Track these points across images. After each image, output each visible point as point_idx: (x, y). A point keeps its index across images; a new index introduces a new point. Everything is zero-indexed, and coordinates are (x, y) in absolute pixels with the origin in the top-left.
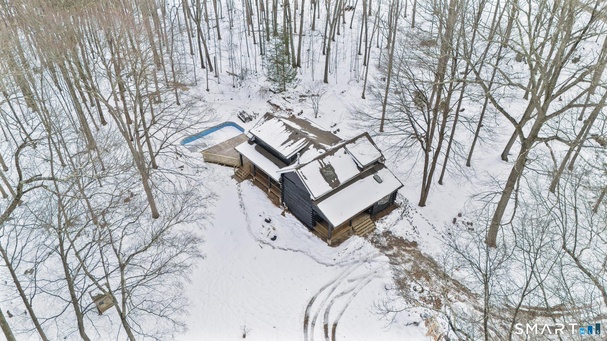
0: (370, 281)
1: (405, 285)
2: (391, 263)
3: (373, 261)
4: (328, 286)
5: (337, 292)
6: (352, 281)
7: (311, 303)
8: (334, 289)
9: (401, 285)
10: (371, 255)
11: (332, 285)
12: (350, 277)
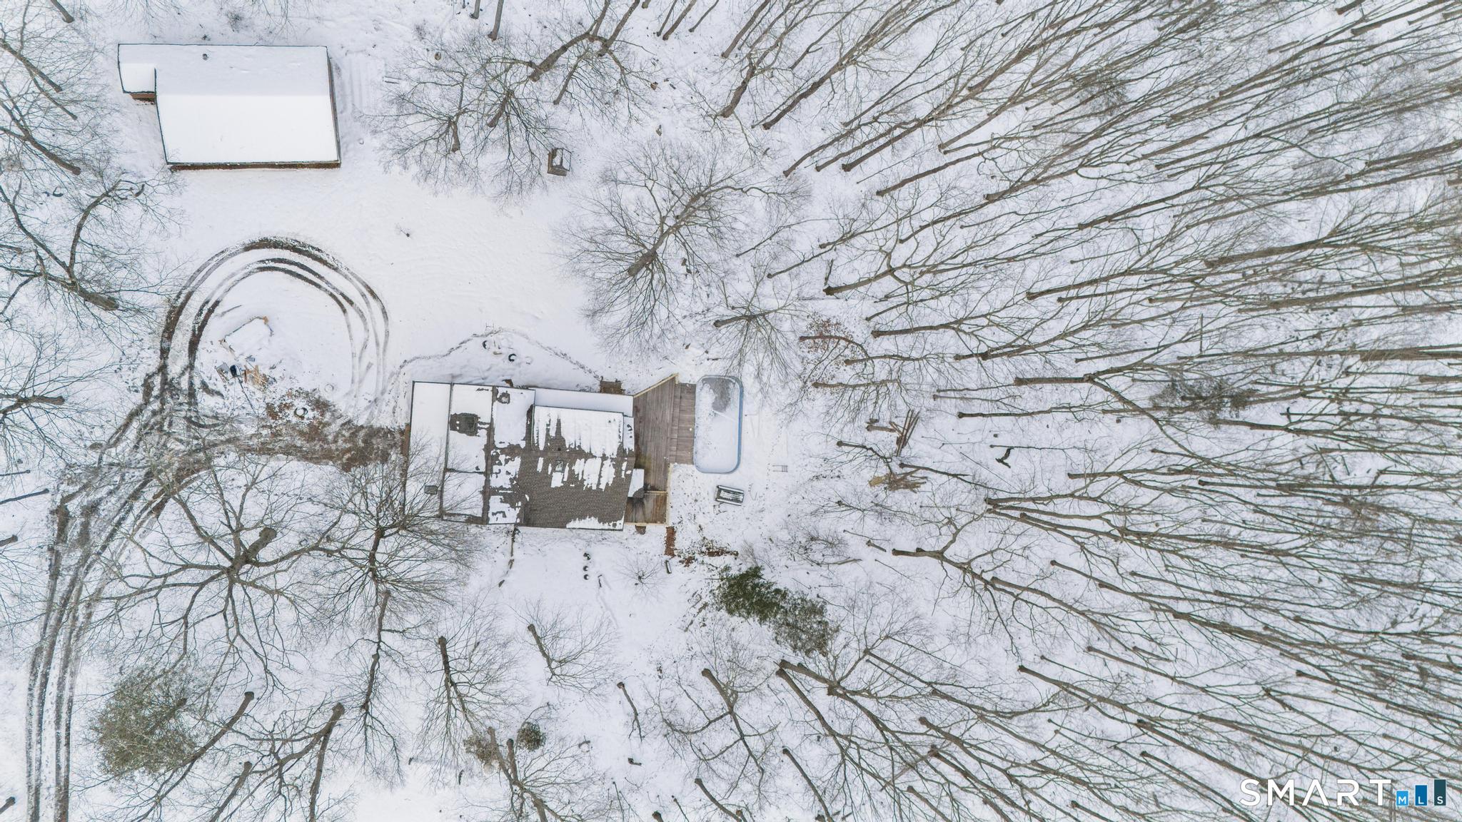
0: (353, 382)
1: (318, 408)
2: (349, 422)
3: (369, 407)
4: (386, 343)
5: (371, 343)
6: (369, 367)
7: (384, 313)
8: (377, 344)
9: (321, 405)
10: (376, 413)
11: (382, 346)
12: (374, 368)
